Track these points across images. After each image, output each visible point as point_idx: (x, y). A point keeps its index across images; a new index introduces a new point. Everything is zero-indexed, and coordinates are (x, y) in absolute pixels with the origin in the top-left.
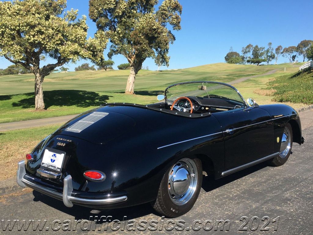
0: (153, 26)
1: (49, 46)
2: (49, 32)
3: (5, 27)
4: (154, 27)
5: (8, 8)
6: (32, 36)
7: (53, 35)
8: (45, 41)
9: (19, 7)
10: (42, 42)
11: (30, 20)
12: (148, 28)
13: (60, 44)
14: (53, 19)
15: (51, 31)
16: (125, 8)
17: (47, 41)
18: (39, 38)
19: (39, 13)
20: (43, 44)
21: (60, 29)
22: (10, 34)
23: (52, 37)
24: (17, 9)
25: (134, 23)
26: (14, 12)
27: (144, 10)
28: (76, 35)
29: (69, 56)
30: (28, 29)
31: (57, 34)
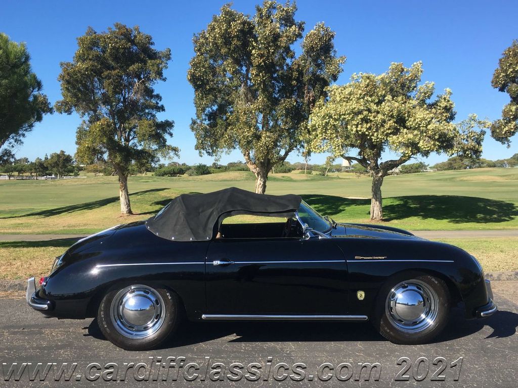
5: (339, 94)
6: (353, 126)
7: (384, 121)
8: (370, 131)
10: (367, 133)
11: (353, 107)
13: (391, 134)
14: (389, 101)
17: (374, 130)
18: (363, 128)
19: (371, 96)
20: (367, 135)
21: (393, 114)
22: (334, 125)
23: (382, 126)
24: (347, 93)
26: (344, 98)
28: (415, 120)
30: (352, 118)
31: (390, 120)
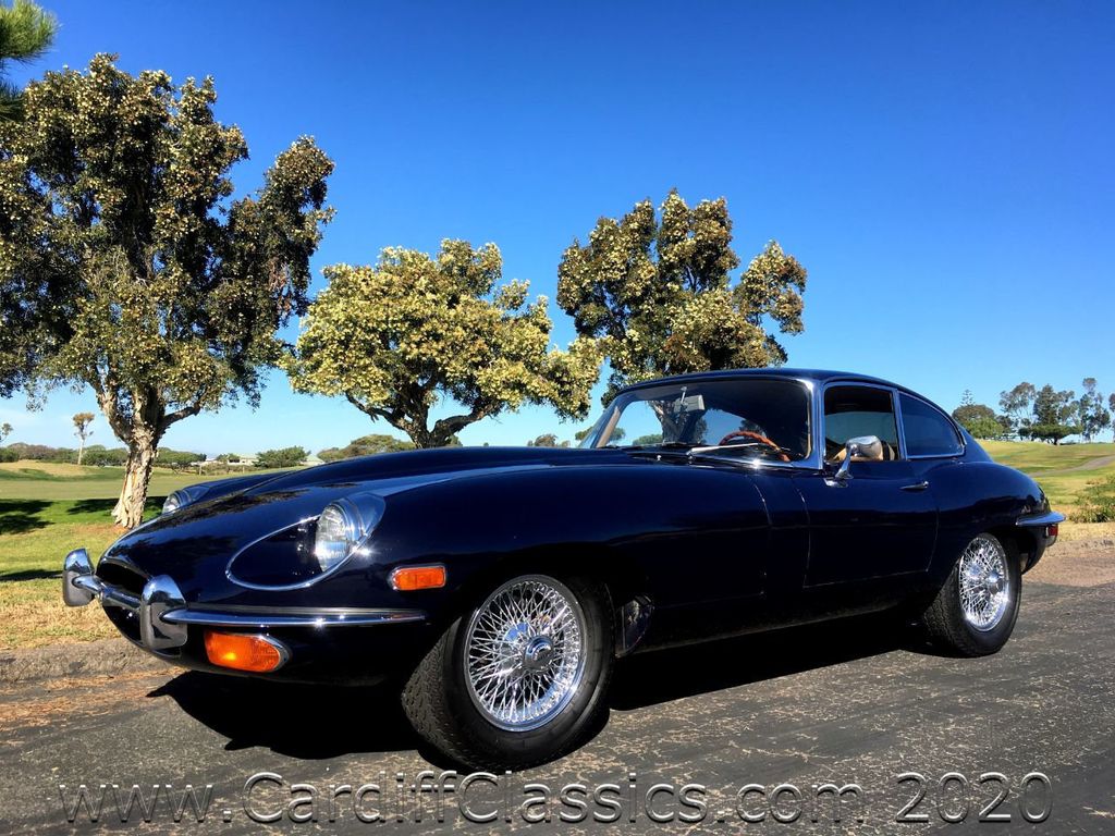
0: (724, 321)
1: (454, 368)
2: (455, 333)
3: (355, 324)
4: (728, 324)
5: (364, 280)
6: (413, 346)
7: (464, 341)
8: (444, 357)
9: (390, 276)
10: (438, 359)
11: (413, 307)
12: (712, 326)
13: (479, 363)
14: (467, 303)
15: (460, 332)
16: (652, 278)
17: (450, 356)
18: (431, 350)
19: (434, 292)
20: (440, 365)
21: (481, 328)
23: (462, 348)
24: (383, 281)
25: (672, 315)
26: (377, 290)
27: (703, 282)
28: (521, 343)
29: (500, 393)
30: (407, 329)
31: (474, 339)
